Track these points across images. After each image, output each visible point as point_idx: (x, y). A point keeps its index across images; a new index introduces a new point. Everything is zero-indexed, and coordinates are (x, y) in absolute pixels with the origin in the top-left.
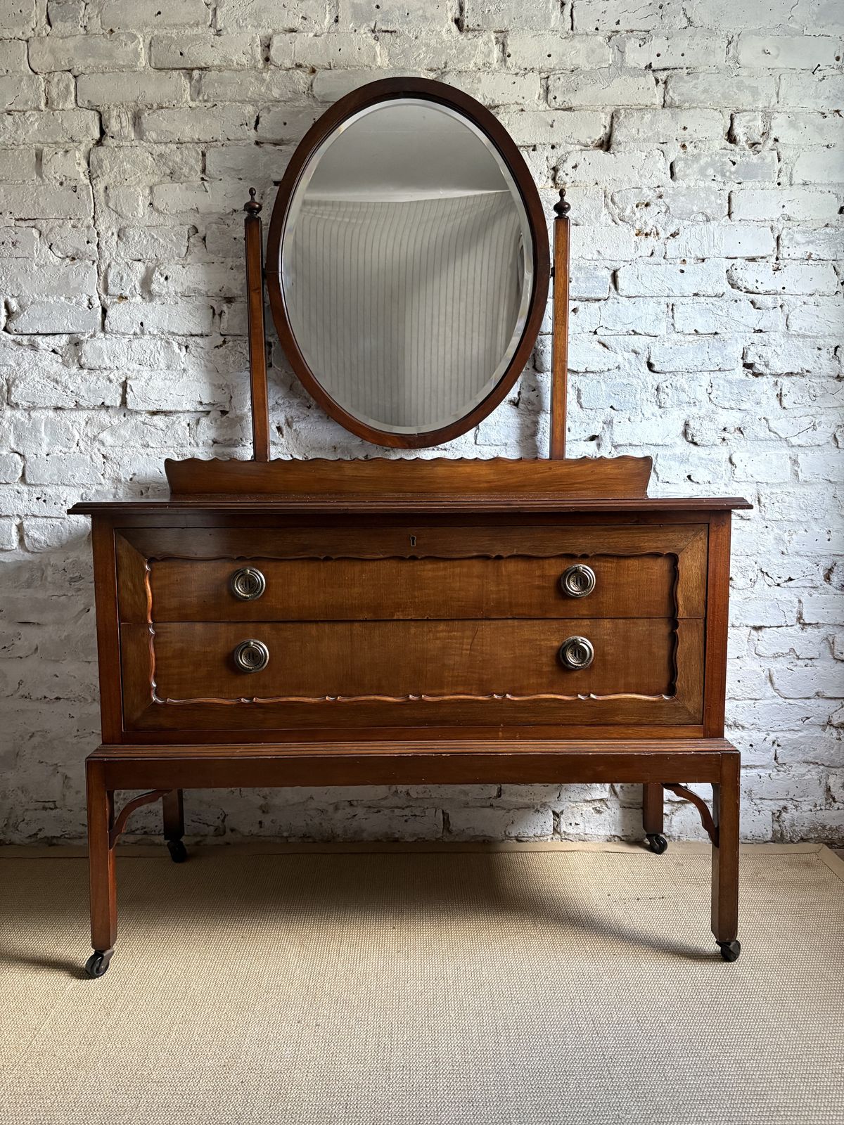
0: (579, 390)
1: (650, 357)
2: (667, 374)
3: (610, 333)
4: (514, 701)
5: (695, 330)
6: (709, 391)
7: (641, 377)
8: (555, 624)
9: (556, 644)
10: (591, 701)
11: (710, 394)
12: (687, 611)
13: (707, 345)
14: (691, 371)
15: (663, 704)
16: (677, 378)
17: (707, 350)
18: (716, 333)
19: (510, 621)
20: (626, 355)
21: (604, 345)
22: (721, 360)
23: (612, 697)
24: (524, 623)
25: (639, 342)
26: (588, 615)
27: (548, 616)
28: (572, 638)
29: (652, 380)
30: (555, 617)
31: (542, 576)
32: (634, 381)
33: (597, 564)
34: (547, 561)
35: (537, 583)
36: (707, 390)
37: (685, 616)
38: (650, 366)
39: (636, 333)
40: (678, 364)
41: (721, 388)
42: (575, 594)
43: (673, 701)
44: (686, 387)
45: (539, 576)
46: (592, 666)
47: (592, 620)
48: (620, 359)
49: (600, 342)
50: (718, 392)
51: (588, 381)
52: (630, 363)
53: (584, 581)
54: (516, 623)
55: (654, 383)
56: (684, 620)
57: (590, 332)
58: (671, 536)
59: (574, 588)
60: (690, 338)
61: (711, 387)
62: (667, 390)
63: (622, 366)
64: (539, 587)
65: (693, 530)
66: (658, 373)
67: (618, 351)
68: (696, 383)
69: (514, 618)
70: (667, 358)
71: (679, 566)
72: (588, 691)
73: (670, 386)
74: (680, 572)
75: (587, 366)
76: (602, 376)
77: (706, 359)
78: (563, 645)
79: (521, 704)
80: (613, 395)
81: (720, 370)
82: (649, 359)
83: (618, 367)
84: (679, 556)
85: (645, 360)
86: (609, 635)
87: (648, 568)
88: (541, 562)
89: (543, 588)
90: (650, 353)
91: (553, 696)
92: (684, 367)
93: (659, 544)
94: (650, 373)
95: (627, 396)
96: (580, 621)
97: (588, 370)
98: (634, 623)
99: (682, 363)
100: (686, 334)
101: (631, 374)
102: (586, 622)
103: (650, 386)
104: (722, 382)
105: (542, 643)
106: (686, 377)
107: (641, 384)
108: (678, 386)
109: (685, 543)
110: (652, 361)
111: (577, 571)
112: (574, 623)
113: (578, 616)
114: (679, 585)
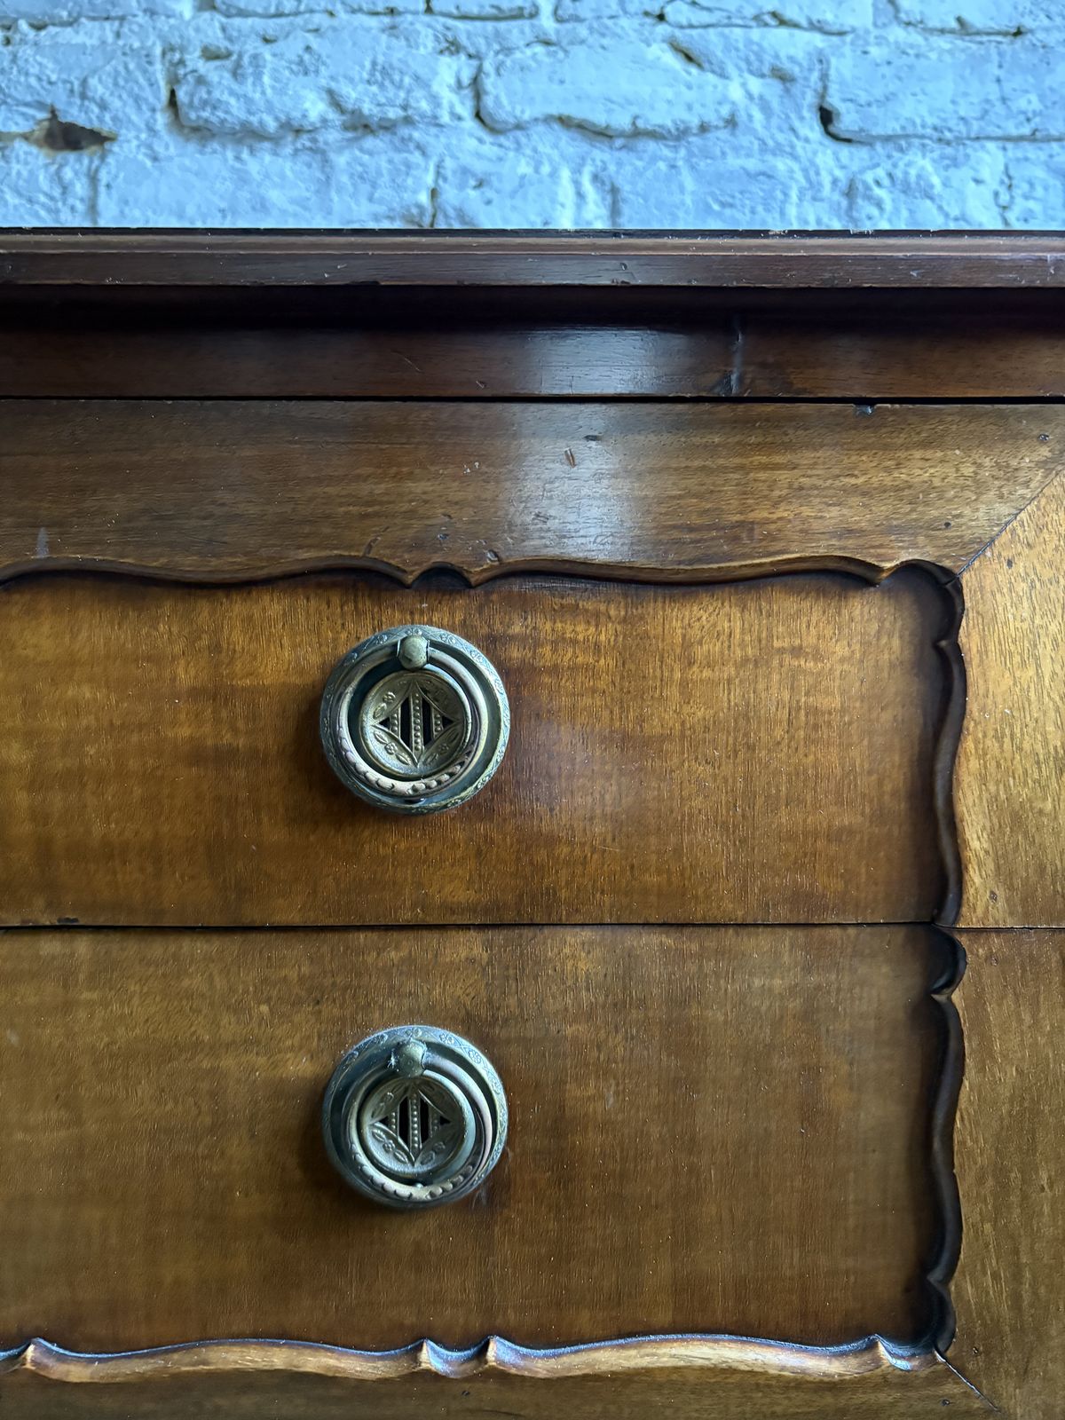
0: (614, 191)
1: (825, 88)
2: (879, 147)
3: (705, 17)
4: (62, 1385)
5: (959, 20)
6: (1004, 198)
7: (799, 151)
8: (295, 959)
9: (301, 1068)
10: (492, 1385)
11: (1004, 208)
12: (1011, 888)
13: (995, 58)
14: (948, 135)
15: (884, 1397)
16: (907, 158)
17: (997, 72)
18: (1018, 33)
19: (50, 946)
20: (755, 85)
21: (689, 58)
22: (1036, 104)
23: (609, 1358)
24: (130, 948)
25: (792, 46)
26: (472, 909)
27: (253, 915)
28: (384, 1035)
29: (831, 163)
30: (295, 918)
31: (215, 694)
32: (781, 165)
33: (517, 629)
34: (237, 608)
35: (185, 732)
36: (996, 194)
37: (1000, 915)
38: (826, 117)
39: (782, 22)
40: (914, 110)
41: (1039, 192)
42: (391, 793)
43: (935, 1380)
44: (936, 180)
45: (195, 693)
46: (498, 1182)
47: (499, 937)
48: (735, 92)
49: (677, 48)
50: (1031, 204)
51: (639, 164)
52: (765, 107)
53: (446, 722)
54: (83, 946)
55: (839, 173)
56: (996, 941)
57: (646, 14)
58: (923, 468)
59: (390, 762)
60: (943, 43)
61: (1010, 187)
62: (877, 191)
63: (742, 117)
64: (197, 755)
65: (1043, 439)
66: (848, 141)
67: (731, 70)
68: (965, 173)
69: (66, 928)
70: (878, 92)
71: (970, 637)
72: (476, 1323)
73: (886, 182)
74: (973, 672)
75: (635, 110)
76: (683, 152)
77: (994, 97)
78: (336, 1070)
79: (109, 1403)
80: (716, 207)
81: (1032, 138)
82: (823, 96)
83: (731, 123)
84: (968, 580)
85: (810, 99)
86: (590, 1016)
87: (797, 651)
88: (203, 611)
89: (223, 758)
90: (824, 77)
91: (278, 1358)
92: (930, 121)
93: (854, 514)
94: (828, 141)
95: (760, 209)
96: (432, 939)
97: (641, 124)
98: (719, 953)
99: (924, 111)
100: (932, 31)
101: (771, 143)
102: (468, 946)
103: (826, 180)
104: (1040, 173)
105: (228, 1062)
106: (936, 155)
107: (799, 176)
108: (913, 179)
109: (1004, 509)
110: (834, 101)
111: (396, 663)
112: (399, 950)
113: (419, 916)
114: (968, 744)
